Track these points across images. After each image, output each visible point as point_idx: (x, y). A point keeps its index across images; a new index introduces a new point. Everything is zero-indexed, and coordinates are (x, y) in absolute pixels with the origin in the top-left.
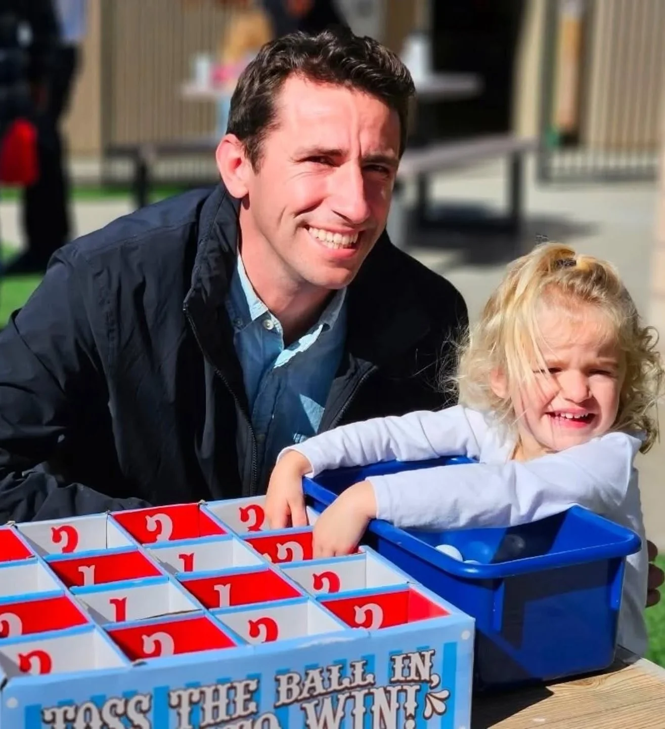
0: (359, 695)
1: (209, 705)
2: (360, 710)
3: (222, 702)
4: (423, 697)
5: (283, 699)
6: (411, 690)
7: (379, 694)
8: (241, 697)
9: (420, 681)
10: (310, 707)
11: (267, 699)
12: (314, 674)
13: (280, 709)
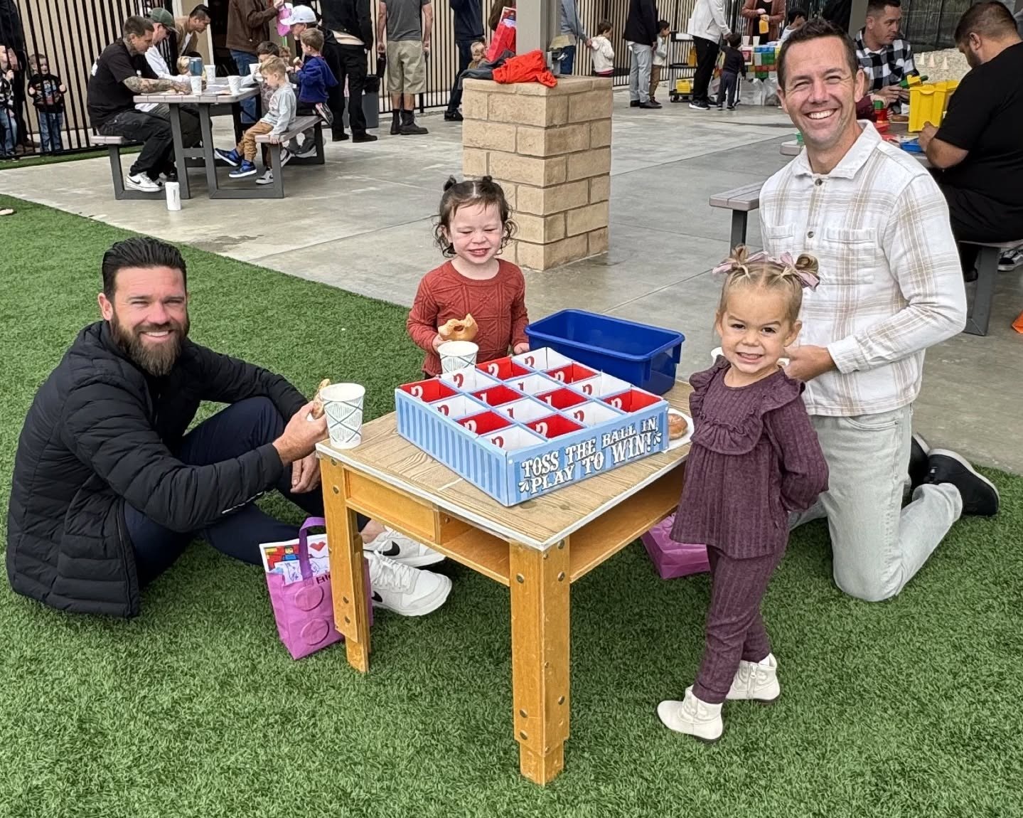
0: (631, 440)
1: (579, 452)
2: (631, 446)
3: (584, 450)
4: (653, 437)
5: (605, 445)
6: (649, 434)
7: (638, 437)
8: (590, 446)
9: (652, 431)
10: (614, 447)
11: (599, 446)
12: (615, 433)
13: (603, 450)
